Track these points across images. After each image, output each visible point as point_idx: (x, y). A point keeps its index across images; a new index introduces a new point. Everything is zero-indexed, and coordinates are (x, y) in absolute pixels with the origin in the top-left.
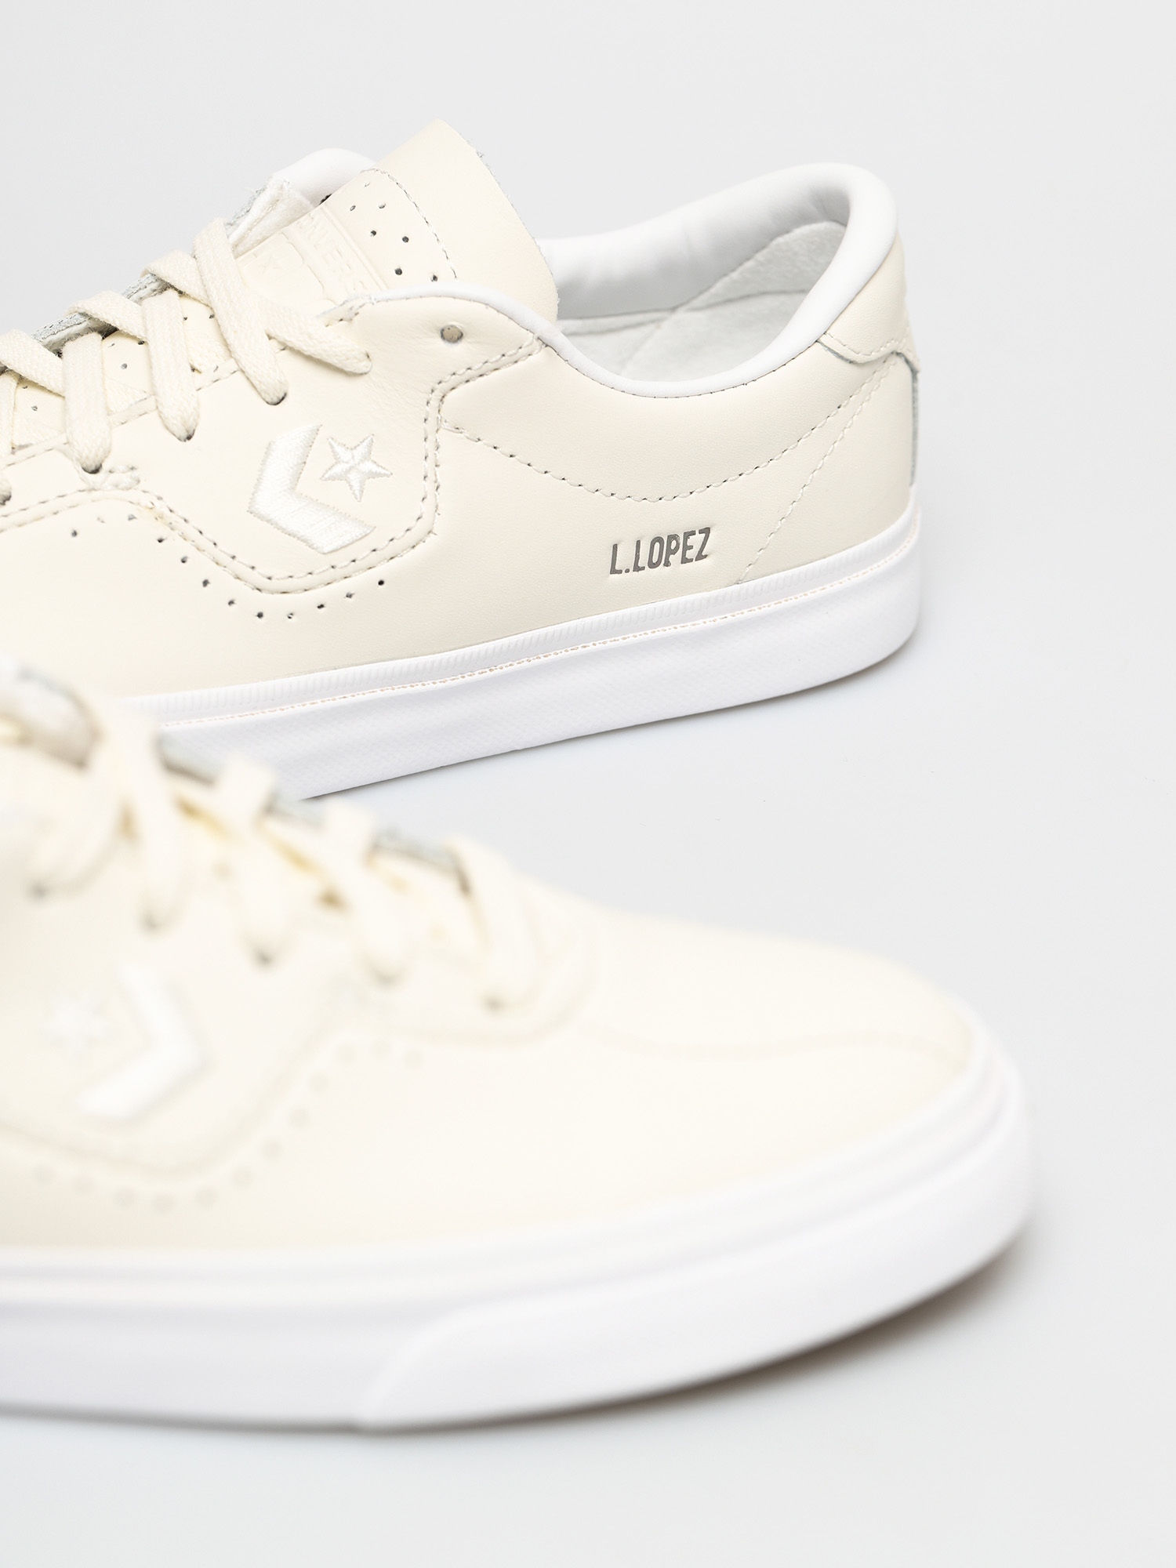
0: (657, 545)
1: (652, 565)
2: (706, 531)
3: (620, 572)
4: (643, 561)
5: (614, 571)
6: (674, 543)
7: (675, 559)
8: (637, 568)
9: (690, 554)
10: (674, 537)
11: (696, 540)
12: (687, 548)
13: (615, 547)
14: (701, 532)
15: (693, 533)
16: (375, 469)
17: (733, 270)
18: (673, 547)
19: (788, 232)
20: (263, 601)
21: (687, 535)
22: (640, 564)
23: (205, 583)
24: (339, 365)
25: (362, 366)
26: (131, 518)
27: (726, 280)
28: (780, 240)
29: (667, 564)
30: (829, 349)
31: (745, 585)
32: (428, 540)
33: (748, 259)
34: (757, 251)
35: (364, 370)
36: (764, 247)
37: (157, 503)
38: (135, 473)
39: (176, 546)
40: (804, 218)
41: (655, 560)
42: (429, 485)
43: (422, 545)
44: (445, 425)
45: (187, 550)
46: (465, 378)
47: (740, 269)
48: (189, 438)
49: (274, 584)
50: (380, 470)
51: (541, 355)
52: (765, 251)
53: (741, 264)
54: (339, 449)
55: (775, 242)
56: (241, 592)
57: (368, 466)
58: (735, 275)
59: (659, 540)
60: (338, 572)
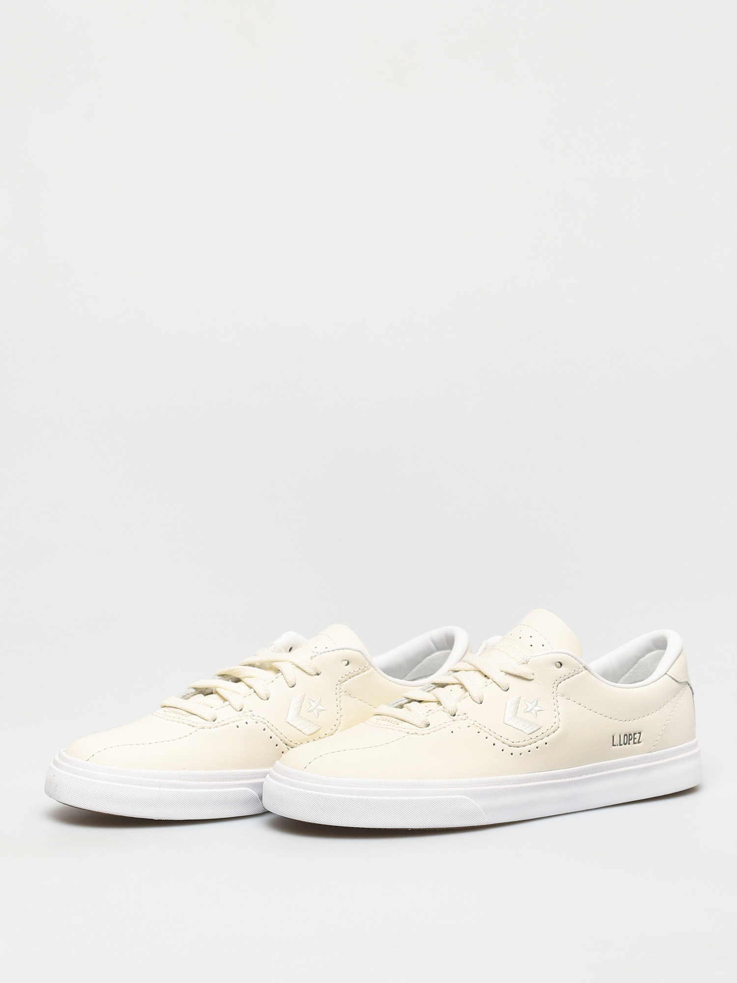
0: (626, 737)
1: (625, 744)
2: (640, 733)
3: (615, 746)
4: (622, 742)
5: (613, 745)
6: (631, 736)
7: (631, 742)
8: (620, 745)
9: (636, 741)
10: (630, 735)
11: (637, 736)
12: (635, 739)
13: (613, 737)
14: (638, 733)
15: (636, 734)
16: (540, 709)
17: (626, 673)
18: (631, 738)
19: (644, 656)
20: (513, 750)
21: (634, 734)
22: (621, 743)
23: (494, 744)
24: (525, 677)
25: (532, 677)
26: (469, 726)
27: (624, 677)
28: (641, 660)
29: (629, 744)
30: (670, 676)
31: (653, 753)
32: (558, 730)
33: (631, 668)
34: (634, 665)
35: (533, 678)
36: (636, 663)
37: (475, 723)
38: (466, 715)
39: (483, 734)
40: (649, 650)
41: (625, 742)
42: (556, 713)
43: (556, 731)
44: (559, 694)
45: (487, 735)
46: (564, 679)
47: (629, 672)
48: (481, 703)
49: (515, 744)
50: (541, 709)
51: (585, 672)
52: (637, 665)
53: (629, 671)
54: (528, 703)
55: (639, 661)
56: (506, 747)
57: (537, 708)
58: (627, 675)
59: (626, 735)
60: (533, 740)
